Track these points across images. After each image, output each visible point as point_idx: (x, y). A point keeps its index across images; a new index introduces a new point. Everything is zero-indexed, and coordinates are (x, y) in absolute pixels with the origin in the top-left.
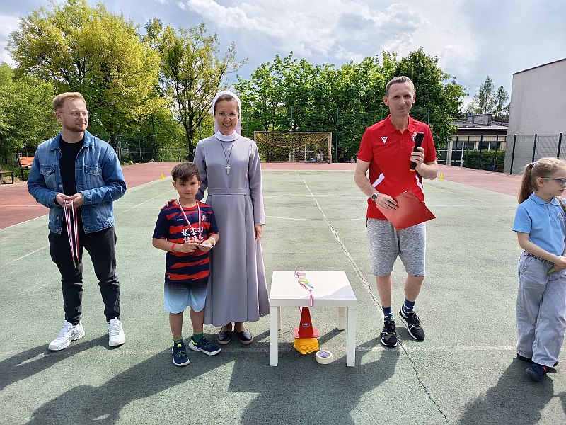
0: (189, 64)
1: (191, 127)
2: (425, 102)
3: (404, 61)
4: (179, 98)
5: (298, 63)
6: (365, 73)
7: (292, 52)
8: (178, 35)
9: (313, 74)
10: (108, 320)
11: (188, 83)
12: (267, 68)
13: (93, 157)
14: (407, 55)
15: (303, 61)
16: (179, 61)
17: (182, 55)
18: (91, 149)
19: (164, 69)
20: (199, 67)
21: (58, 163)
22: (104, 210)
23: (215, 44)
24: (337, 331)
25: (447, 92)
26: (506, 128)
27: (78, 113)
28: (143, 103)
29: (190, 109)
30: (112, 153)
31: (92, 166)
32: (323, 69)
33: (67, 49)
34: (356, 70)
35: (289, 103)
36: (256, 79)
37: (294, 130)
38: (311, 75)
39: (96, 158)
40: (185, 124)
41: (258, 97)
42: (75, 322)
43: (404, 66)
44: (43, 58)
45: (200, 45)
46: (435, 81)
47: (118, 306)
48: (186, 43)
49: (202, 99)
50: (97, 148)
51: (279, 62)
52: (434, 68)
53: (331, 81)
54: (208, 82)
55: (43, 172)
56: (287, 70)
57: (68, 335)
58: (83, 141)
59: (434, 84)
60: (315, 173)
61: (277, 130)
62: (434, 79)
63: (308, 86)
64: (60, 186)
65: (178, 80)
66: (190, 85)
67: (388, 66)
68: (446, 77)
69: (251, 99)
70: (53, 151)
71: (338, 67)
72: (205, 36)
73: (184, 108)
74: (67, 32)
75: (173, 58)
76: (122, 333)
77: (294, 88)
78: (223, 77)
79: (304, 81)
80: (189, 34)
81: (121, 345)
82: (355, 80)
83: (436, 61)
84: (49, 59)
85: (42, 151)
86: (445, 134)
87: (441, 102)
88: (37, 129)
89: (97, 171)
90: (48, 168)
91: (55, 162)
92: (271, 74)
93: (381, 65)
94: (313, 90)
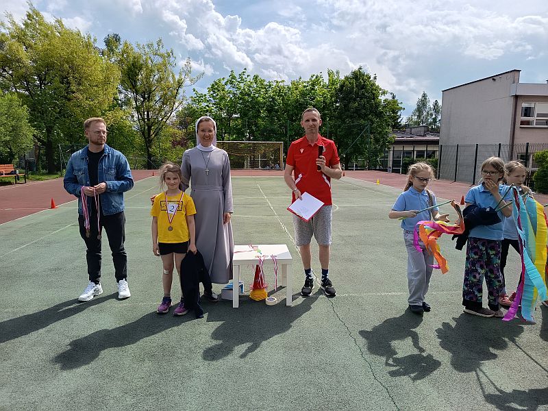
0: (147, 77)
1: (149, 136)
2: (366, 115)
3: (347, 78)
4: (138, 109)
5: (251, 79)
6: (313, 89)
7: (245, 69)
8: (136, 50)
9: (265, 88)
10: (118, 282)
11: (147, 95)
12: (223, 82)
13: (110, 162)
14: (348, 74)
15: (256, 77)
16: (138, 75)
17: (141, 69)
18: (109, 156)
19: (123, 83)
20: (157, 81)
21: (87, 167)
22: (117, 199)
23: (172, 59)
24: (281, 288)
25: (385, 107)
26: (438, 138)
27: (99, 132)
28: (103, 114)
29: (148, 119)
30: (124, 158)
31: (109, 168)
32: (275, 84)
33: (28, 62)
34: (305, 87)
35: (244, 114)
36: (212, 92)
37: (249, 139)
38: (264, 90)
39: (112, 163)
40: (143, 133)
41: (214, 109)
42: (97, 282)
43: (347, 83)
44: (5, 71)
45: (158, 60)
46: (375, 97)
47: (126, 271)
48: (144, 57)
49: (160, 111)
50: (113, 155)
51: (234, 78)
52: (374, 84)
53: (281, 96)
54: (166, 94)
55: (75, 173)
56: (242, 85)
57: (92, 291)
58: (103, 151)
59: (374, 99)
60: (268, 179)
61: (233, 140)
62: (374, 94)
63: (260, 99)
64: (88, 183)
65: (137, 92)
66: (149, 97)
67: (333, 83)
68: (384, 93)
69: (207, 111)
70: (83, 159)
71: (288, 83)
72: (163, 51)
73: (143, 119)
74: (28, 47)
75: (132, 72)
76: (128, 290)
77: (248, 101)
78: (181, 91)
79: (257, 95)
80: (147, 50)
81: (128, 298)
82: (303, 94)
83: (375, 78)
84: (11, 72)
85: (75, 158)
86: (384, 143)
87: (379, 115)
88: (3, 139)
89: (113, 172)
90: (80, 170)
91: (84, 166)
92: (227, 88)
93: (327, 82)
94: (265, 103)
